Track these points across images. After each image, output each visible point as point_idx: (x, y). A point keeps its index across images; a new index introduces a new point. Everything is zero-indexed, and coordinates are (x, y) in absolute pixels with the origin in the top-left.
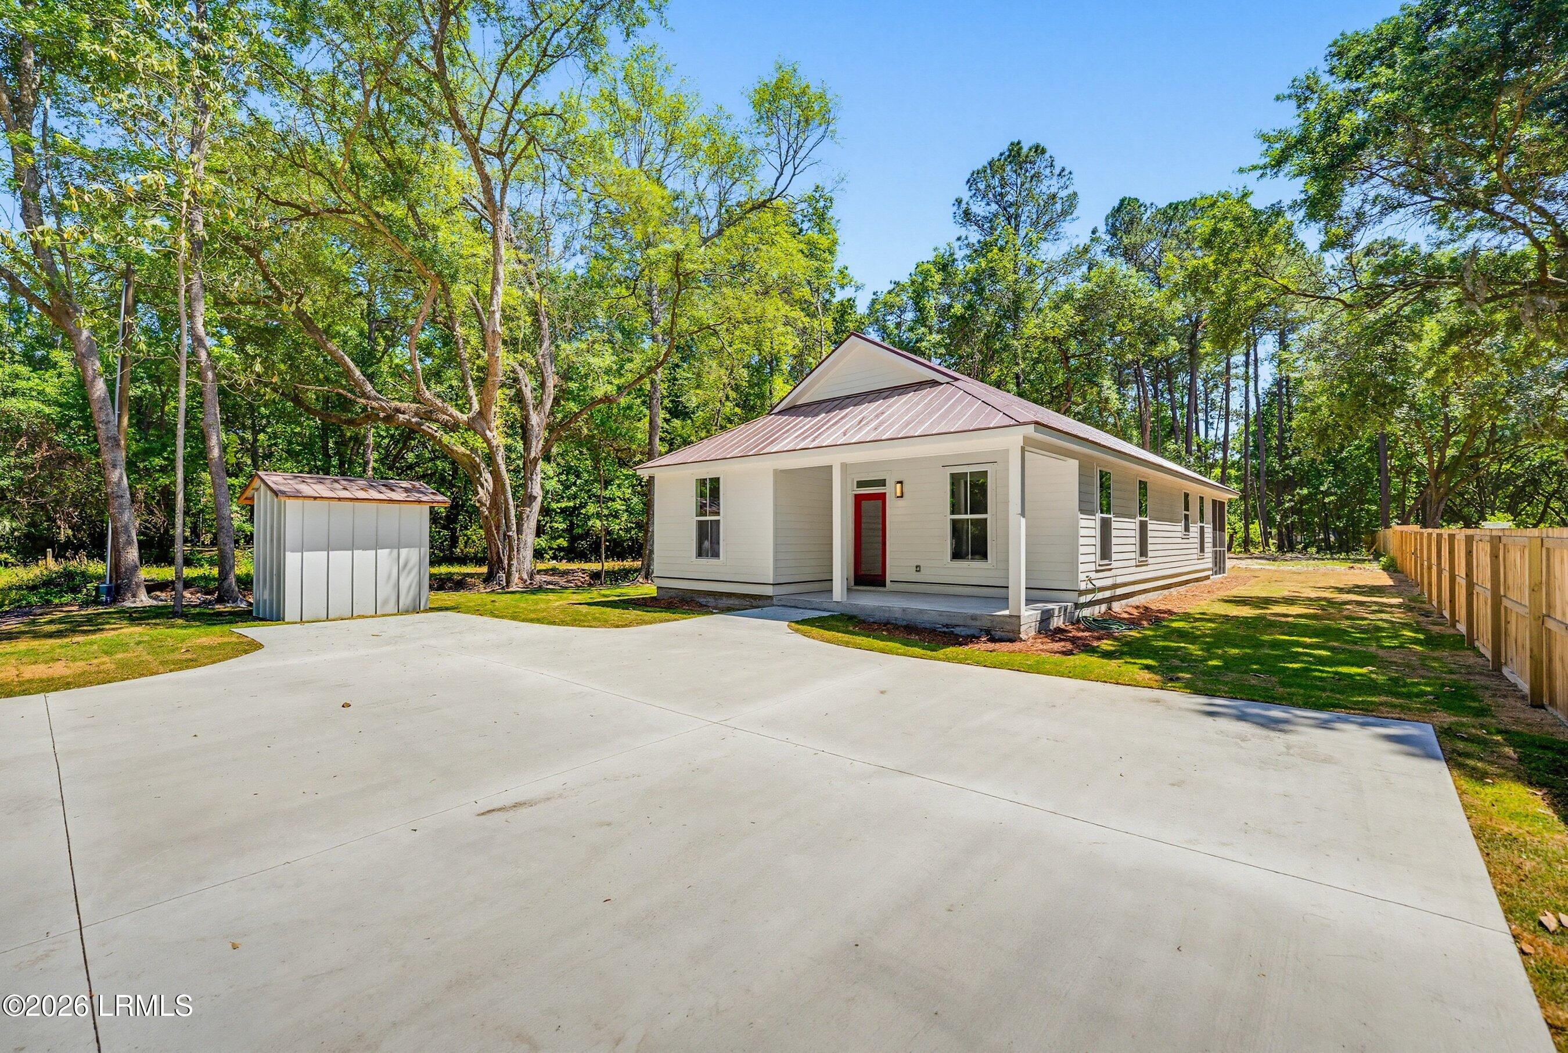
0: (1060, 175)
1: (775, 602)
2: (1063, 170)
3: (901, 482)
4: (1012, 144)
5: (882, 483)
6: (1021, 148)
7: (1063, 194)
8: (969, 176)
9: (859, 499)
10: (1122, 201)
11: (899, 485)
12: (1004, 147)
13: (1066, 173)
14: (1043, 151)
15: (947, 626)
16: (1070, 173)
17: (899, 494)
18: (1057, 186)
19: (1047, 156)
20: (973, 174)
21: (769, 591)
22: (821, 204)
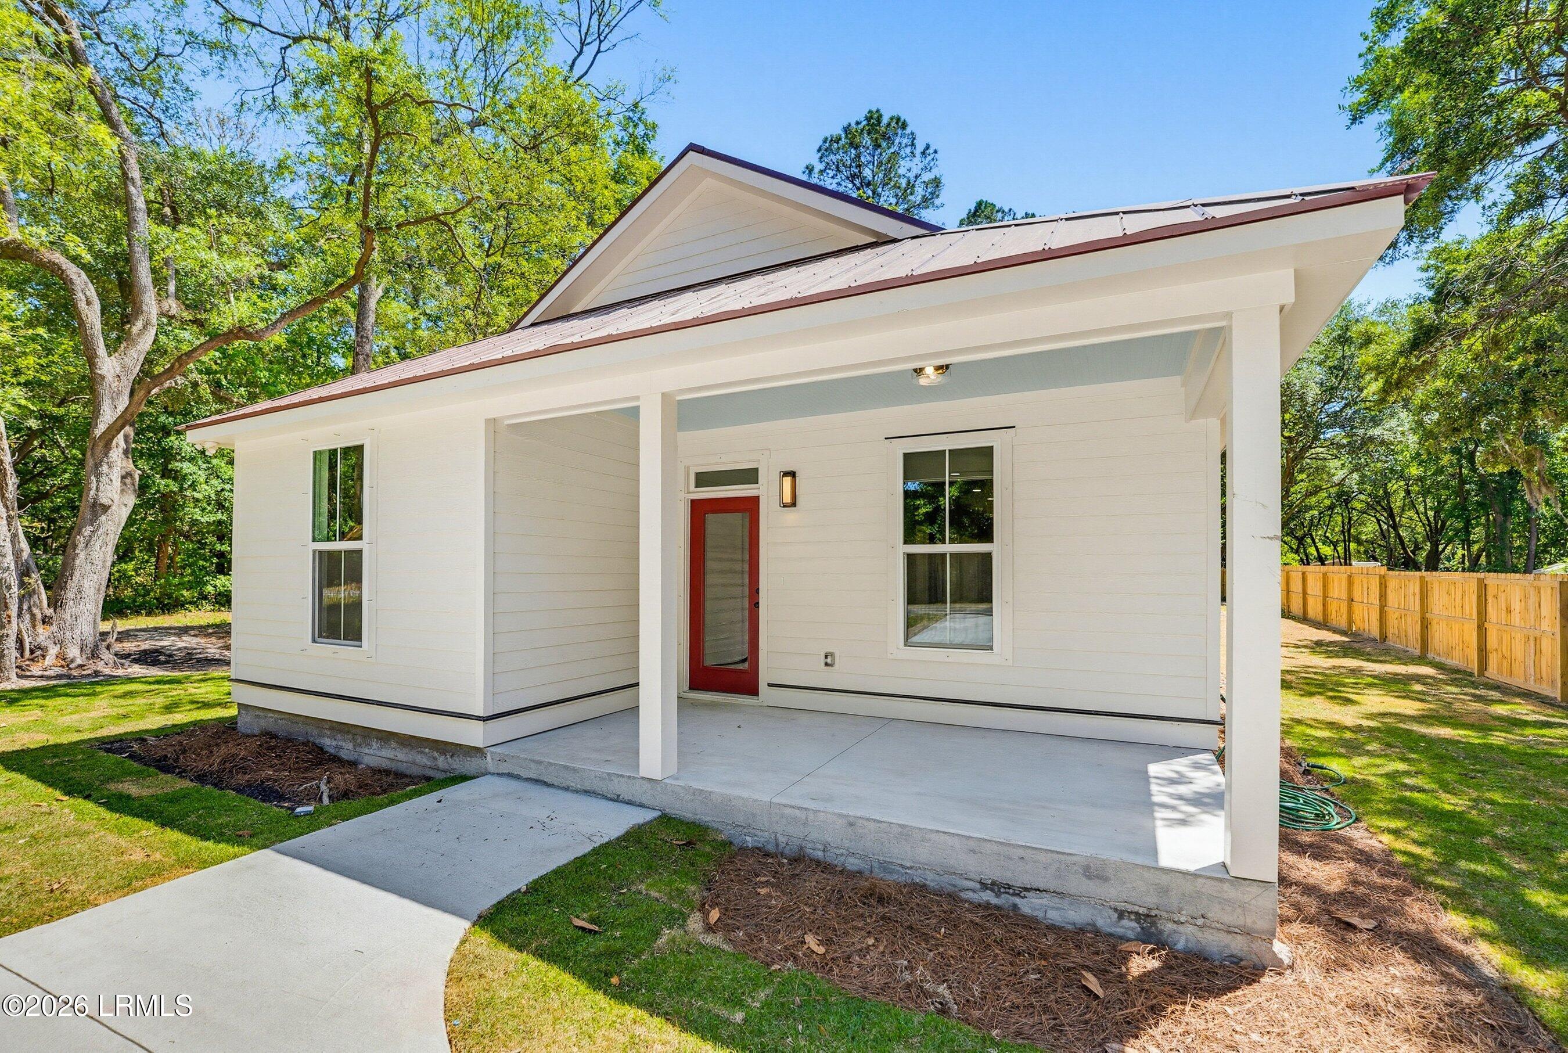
0: (923, 153)
1: (490, 763)
2: (928, 147)
3: (792, 474)
4: (870, 112)
5: (750, 476)
6: (881, 116)
7: (927, 177)
8: (821, 143)
9: (699, 510)
10: (980, 204)
11: (787, 481)
12: (861, 115)
13: (931, 151)
14: (904, 126)
15: (995, 887)
16: (936, 152)
17: (787, 499)
18: (921, 166)
19: (908, 131)
20: (825, 141)
21: (473, 734)
22: (641, 130)
